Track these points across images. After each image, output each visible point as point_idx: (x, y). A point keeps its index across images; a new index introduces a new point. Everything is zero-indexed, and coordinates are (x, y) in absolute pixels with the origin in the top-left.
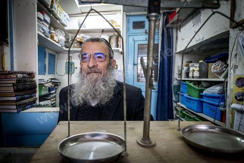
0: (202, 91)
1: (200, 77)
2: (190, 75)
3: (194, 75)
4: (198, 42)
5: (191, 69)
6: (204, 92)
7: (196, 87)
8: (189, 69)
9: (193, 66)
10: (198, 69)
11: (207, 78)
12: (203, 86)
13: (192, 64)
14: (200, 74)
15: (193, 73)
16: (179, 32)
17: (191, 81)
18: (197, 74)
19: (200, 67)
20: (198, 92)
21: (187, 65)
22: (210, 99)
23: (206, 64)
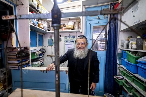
0: (138, 59)
1: (137, 49)
2: (130, 47)
3: (132, 47)
4: (136, 24)
5: (130, 42)
6: (139, 60)
7: (134, 56)
8: (129, 42)
9: (132, 40)
10: (135, 42)
11: (142, 49)
12: (138, 55)
13: (132, 39)
14: (137, 46)
15: (132, 45)
16: (122, 16)
17: (130, 51)
18: (134, 46)
19: (137, 41)
20: (134, 59)
21: (128, 40)
22: (144, 65)
23: (142, 39)
